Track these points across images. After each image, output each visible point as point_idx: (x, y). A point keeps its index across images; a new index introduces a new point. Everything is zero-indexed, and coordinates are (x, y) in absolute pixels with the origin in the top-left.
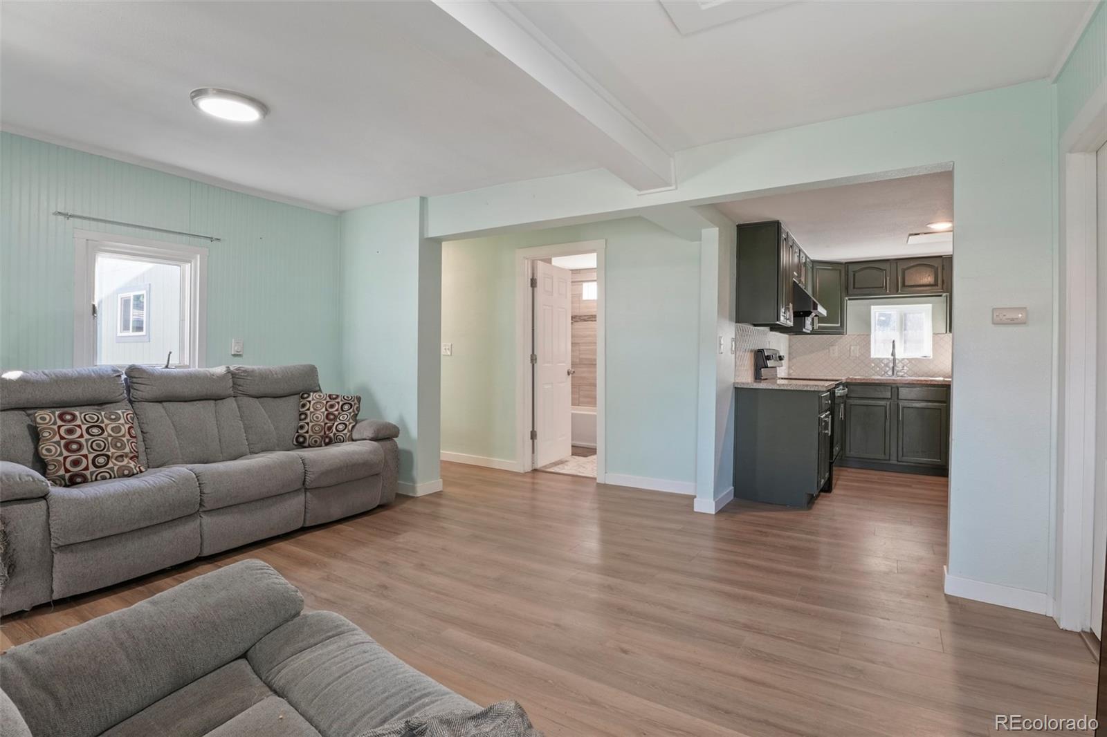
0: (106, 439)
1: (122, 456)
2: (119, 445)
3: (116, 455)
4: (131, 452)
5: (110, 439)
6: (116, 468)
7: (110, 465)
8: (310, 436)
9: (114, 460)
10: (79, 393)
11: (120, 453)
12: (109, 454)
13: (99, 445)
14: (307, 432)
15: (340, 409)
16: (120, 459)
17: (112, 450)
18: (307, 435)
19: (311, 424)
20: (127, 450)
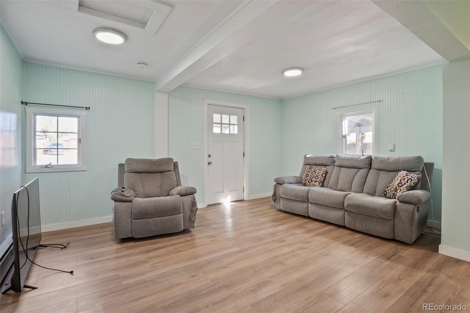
0: (314, 175)
1: (316, 181)
2: (317, 178)
3: (314, 180)
4: (319, 181)
5: (315, 175)
6: (312, 184)
7: (311, 183)
8: (389, 192)
9: (313, 182)
10: (318, 162)
11: (315, 180)
12: (313, 180)
13: (311, 177)
14: (388, 190)
15: (406, 181)
16: (315, 182)
17: (314, 179)
18: (387, 191)
19: (391, 186)
20: (318, 180)
